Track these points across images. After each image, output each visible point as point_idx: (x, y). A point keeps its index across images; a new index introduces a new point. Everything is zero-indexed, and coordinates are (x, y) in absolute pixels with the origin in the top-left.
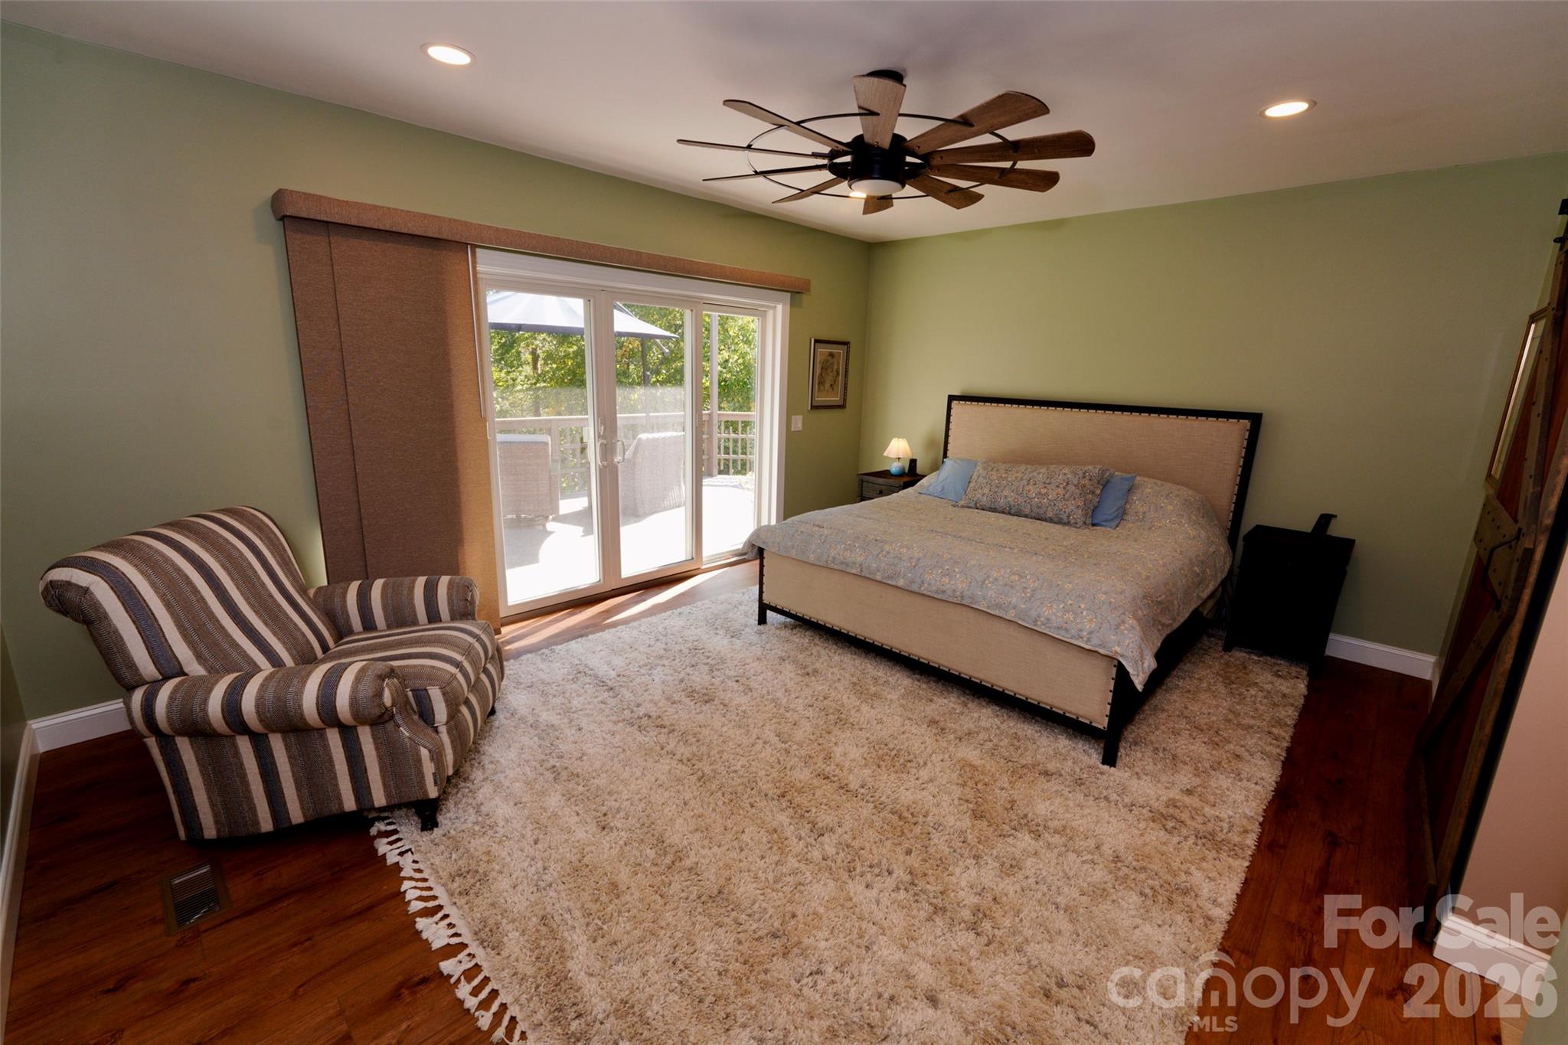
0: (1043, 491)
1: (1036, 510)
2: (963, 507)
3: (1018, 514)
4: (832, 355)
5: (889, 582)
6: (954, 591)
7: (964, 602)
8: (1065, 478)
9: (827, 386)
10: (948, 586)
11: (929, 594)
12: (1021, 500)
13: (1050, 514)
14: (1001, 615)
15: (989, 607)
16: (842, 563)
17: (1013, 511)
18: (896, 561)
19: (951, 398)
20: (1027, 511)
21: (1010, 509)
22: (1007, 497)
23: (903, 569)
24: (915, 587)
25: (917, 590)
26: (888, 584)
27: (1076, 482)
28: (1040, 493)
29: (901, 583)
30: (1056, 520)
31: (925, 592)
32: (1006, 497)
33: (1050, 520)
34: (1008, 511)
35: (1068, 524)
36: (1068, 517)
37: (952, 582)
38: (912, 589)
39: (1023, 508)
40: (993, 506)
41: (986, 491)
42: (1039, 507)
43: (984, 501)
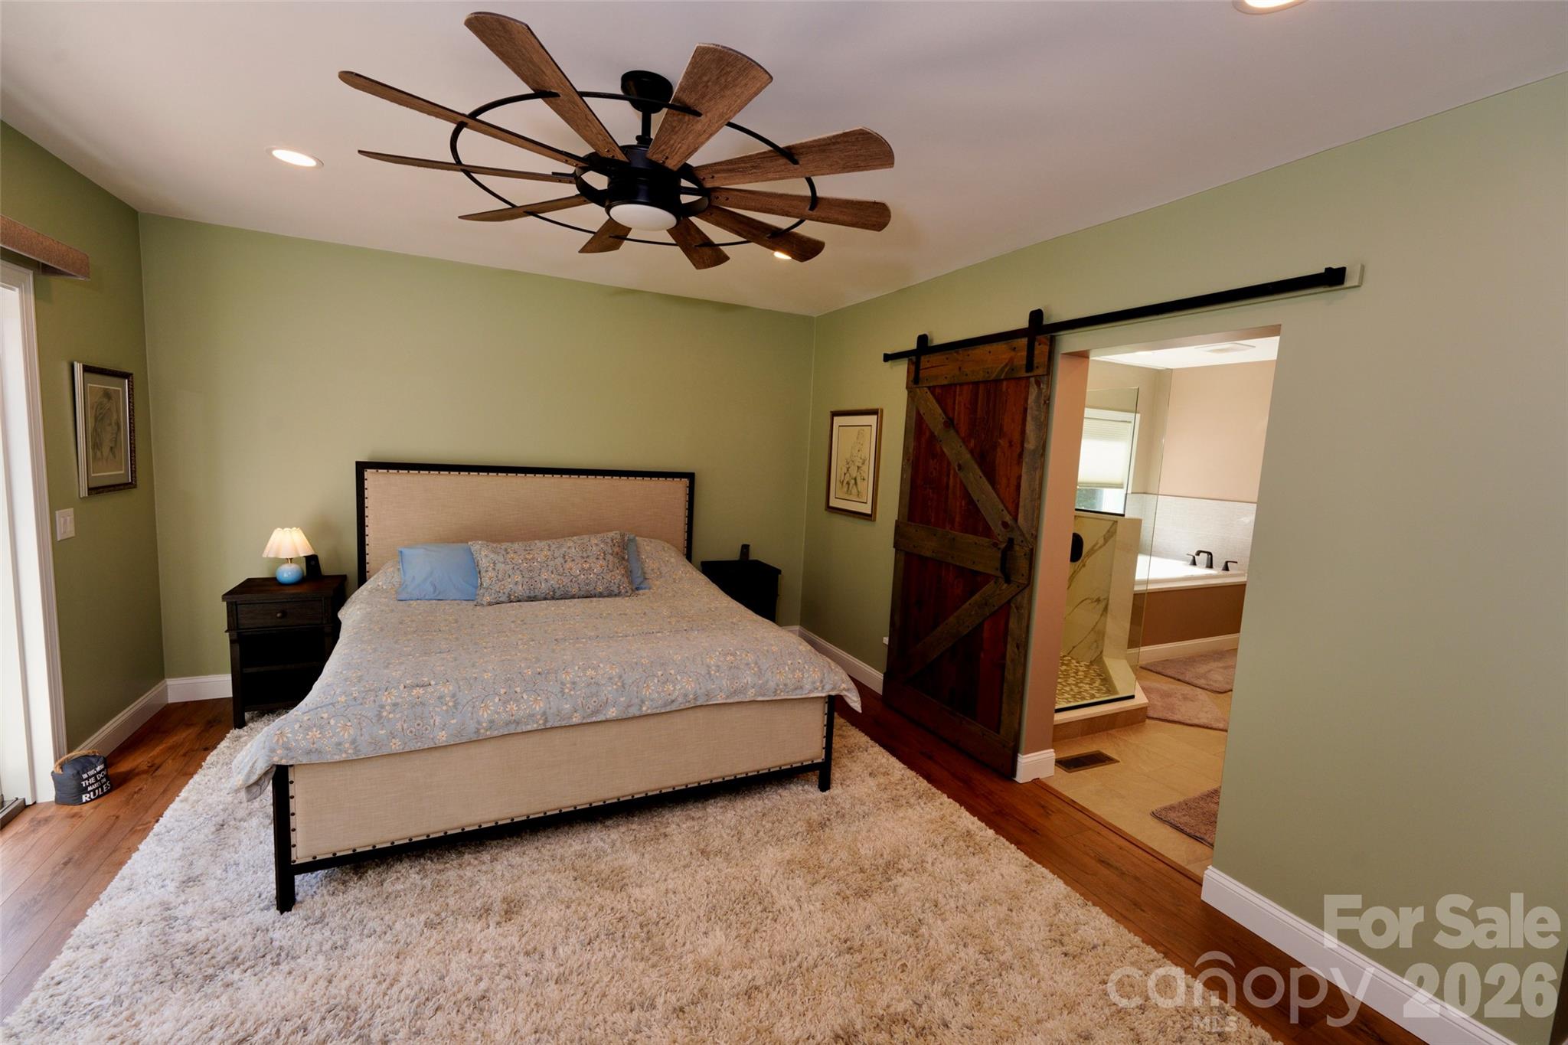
0: (586, 566)
1: (584, 588)
2: (490, 604)
3: (566, 596)
4: (107, 395)
5: (594, 719)
6: (686, 695)
7: (698, 703)
8: (599, 548)
9: (106, 450)
10: (677, 693)
11: (655, 711)
12: (566, 580)
13: (600, 588)
14: (740, 700)
15: (727, 697)
16: (508, 724)
17: (557, 595)
18: (594, 689)
19: (361, 467)
20: (574, 591)
21: (554, 592)
22: (548, 580)
23: (610, 696)
24: (634, 711)
25: (637, 713)
26: (594, 722)
27: (610, 552)
28: (583, 569)
29: (612, 713)
30: (605, 593)
31: (649, 712)
32: (546, 580)
33: (601, 595)
34: (553, 596)
35: (618, 595)
36: (619, 587)
37: (678, 687)
38: (630, 715)
39: (570, 589)
40: (532, 594)
41: (518, 578)
42: (587, 584)
43: (520, 590)
